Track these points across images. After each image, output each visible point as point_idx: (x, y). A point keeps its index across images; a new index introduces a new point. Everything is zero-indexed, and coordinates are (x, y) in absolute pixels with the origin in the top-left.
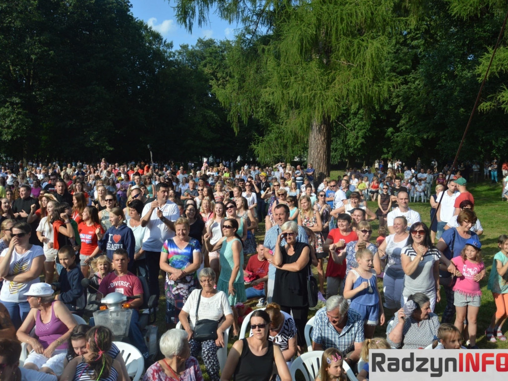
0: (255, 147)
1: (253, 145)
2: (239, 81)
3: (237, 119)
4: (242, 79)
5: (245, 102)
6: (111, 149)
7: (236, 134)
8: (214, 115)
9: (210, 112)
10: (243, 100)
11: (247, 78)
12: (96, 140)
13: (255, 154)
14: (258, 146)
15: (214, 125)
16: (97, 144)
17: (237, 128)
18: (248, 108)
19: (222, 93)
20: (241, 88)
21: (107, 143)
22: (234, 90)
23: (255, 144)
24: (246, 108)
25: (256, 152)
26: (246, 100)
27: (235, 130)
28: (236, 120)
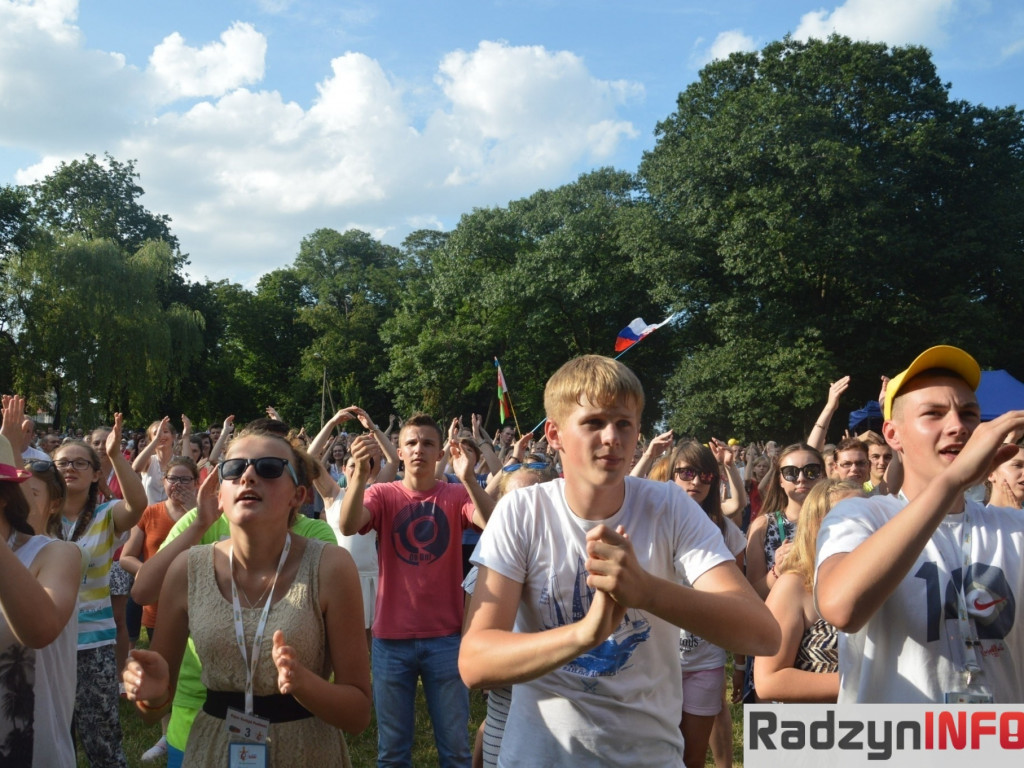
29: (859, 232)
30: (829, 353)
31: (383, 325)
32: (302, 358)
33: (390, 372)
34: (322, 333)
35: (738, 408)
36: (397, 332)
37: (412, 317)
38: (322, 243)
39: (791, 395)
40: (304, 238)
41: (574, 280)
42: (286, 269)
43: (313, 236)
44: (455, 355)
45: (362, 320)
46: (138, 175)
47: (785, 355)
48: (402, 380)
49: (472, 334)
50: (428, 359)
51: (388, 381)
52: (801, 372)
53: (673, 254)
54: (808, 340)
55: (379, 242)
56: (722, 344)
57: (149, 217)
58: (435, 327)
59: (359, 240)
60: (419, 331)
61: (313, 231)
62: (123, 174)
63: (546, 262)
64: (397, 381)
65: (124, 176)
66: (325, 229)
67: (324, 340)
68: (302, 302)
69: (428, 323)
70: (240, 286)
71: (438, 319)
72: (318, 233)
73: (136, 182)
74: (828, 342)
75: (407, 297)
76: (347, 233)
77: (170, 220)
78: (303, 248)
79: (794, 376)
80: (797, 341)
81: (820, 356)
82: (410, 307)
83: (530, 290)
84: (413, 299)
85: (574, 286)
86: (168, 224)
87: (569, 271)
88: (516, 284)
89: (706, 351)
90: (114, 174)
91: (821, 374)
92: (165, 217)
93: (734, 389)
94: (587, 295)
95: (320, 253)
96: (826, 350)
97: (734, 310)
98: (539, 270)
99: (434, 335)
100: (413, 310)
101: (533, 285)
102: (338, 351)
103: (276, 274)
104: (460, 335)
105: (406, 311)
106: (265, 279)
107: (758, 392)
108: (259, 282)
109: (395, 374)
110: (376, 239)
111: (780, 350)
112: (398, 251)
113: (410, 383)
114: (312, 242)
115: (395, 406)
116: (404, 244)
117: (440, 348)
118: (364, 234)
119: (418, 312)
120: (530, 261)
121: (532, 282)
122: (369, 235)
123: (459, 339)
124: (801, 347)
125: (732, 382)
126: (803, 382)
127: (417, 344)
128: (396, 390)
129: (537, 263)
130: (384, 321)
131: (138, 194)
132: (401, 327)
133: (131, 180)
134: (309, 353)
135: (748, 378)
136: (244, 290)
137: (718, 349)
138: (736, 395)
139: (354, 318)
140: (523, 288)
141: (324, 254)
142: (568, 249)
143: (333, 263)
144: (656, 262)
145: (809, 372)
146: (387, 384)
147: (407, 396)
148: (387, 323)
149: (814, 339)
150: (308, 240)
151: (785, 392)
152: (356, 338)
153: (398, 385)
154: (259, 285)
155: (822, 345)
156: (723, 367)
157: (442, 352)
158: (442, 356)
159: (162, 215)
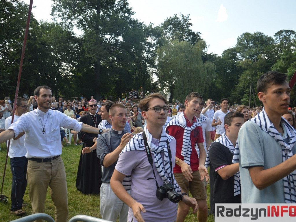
31: (273, 66)
32: (240, 79)
34: (246, 70)
38: (245, 38)
40: (239, 37)
42: (232, 48)
43: (242, 35)
45: (262, 64)
46: (190, 19)
55: (267, 36)
57: (194, 33)
59: (259, 36)
61: (242, 34)
62: (185, 19)
65: (186, 20)
66: (246, 33)
67: (248, 72)
68: (238, 59)
70: (217, 55)
72: (244, 34)
73: (190, 22)
76: (255, 33)
77: (201, 33)
78: (238, 40)
86: (200, 35)
90: (183, 19)
92: (199, 32)
95: (244, 41)
102: (253, 76)
103: (228, 49)
106: (225, 52)
108: (223, 53)
110: (266, 35)
112: (272, 38)
114: (241, 37)
116: (274, 36)
118: (261, 33)
122: (263, 33)
130: (273, 65)
131: (190, 25)
133: (188, 21)
134: (243, 77)
136: (218, 56)
139: (258, 64)
141: (246, 41)
143: (249, 44)
148: (274, 65)
150: (240, 37)
152: (259, 71)
154: (223, 54)
159: (198, 32)
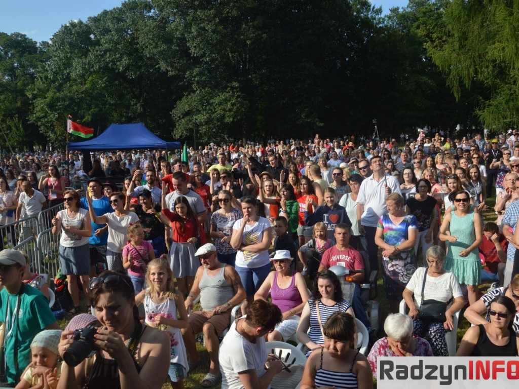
0: (480, 113)
1: (478, 111)
2: (460, 40)
3: (458, 83)
4: (464, 37)
5: (468, 63)
6: (322, 124)
7: (457, 100)
8: (430, 81)
9: (425, 78)
10: (465, 61)
11: (470, 35)
12: (307, 117)
13: (480, 122)
14: (483, 112)
15: (429, 92)
16: (308, 120)
17: (458, 92)
18: (472, 70)
19: (438, 56)
20: (463, 47)
21: (317, 119)
22: (454, 50)
23: (480, 110)
24: (468, 70)
25: (481, 118)
26: (469, 60)
27: (456, 95)
28: (456, 84)
29: (253, 33)
30: (243, 95)
33: (35, 114)
35: (201, 124)
36: (35, 92)
37: (43, 83)
39: (223, 117)
41: (120, 61)
44: (67, 103)
47: (222, 97)
48: (42, 118)
49: (77, 91)
50: (51, 106)
51: (34, 119)
52: (229, 105)
53: (164, 47)
54: (232, 88)
56: (194, 92)
58: (56, 88)
60: (48, 90)
63: (106, 51)
64: (39, 119)
69: (52, 86)
71: (57, 84)
74: (242, 89)
75: (39, 72)
79: (225, 107)
80: (227, 89)
81: (238, 97)
82: (41, 78)
83: (97, 67)
84: (42, 73)
85: (120, 64)
87: (118, 56)
88: (89, 64)
89: (187, 96)
91: (238, 105)
93: (199, 115)
94: (127, 68)
96: (242, 93)
97: (197, 75)
98: (102, 56)
99: (55, 93)
100: (43, 79)
101: (97, 64)
104: (70, 92)
105: (40, 80)
107: (210, 116)
109: (37, 115)
111: (220, 94)
113: (46, 119)
115: (41, 132)
117: (58, 100)
119: (46, 80)
120: (97, 51)
121: (97, 62)
123: (69, 94)
124: (229, 92)
125: (199, 111)
126: (230, 110)
127: (45, 98)
128: (39, 124)
129: (101, 52)
132: (38, 89)
135: (206, 110)
137: (192, 94)
138: (201, 118)
140: (93, 67)
142: (116, 44)
144: (155, 51)
145: (233, 105)
146: (34, 120)
147: (46, 126)
149: (236, 88)
151: (221, 116)
153: (40, 121)
155: (240, 91)
156: (194, 104)
157: (59, 102)
158: (59, 104)
